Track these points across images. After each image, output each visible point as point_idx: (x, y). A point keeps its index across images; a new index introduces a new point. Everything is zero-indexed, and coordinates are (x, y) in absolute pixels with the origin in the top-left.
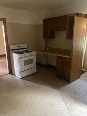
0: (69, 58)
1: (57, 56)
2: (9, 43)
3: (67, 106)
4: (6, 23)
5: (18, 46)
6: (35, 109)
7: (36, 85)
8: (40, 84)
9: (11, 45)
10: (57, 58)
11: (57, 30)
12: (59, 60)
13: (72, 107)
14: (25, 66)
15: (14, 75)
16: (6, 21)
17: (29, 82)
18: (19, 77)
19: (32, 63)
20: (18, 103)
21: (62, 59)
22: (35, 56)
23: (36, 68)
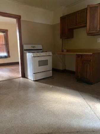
0: (91, 55)
1: (77, 55)
2: (23, 42)
3: (89, 104)
4: (21, 21)
5: (32, 47)
6: (51, 105)
7: (51, 87)
8: (56, 86)
9: (25, 44)
10: (76, 57)
11: (76, 26)
12: (79, 58)
13: (95, 106)
14: (40, 67)
15: (27, 78)
16: (21, 18)
17: (44, 84)
18: (33, 80)
19: (47, 65)
20: (31, 100)
21: (82, 57)
22: (51, 57)
23: (51, 72)
